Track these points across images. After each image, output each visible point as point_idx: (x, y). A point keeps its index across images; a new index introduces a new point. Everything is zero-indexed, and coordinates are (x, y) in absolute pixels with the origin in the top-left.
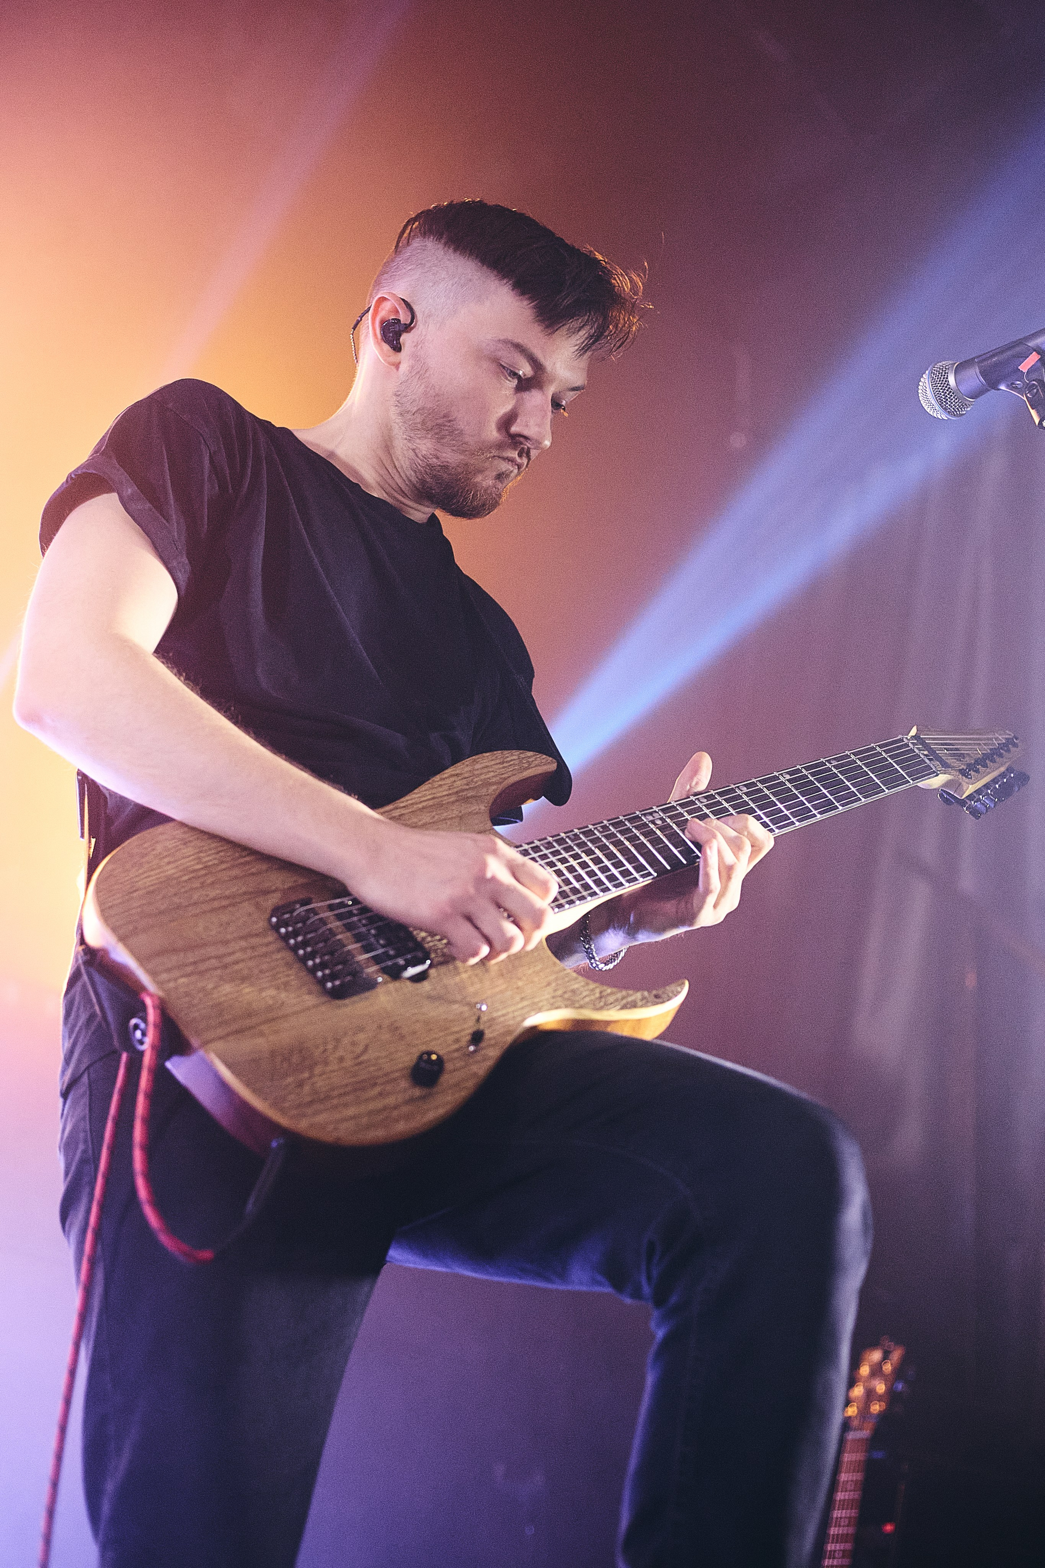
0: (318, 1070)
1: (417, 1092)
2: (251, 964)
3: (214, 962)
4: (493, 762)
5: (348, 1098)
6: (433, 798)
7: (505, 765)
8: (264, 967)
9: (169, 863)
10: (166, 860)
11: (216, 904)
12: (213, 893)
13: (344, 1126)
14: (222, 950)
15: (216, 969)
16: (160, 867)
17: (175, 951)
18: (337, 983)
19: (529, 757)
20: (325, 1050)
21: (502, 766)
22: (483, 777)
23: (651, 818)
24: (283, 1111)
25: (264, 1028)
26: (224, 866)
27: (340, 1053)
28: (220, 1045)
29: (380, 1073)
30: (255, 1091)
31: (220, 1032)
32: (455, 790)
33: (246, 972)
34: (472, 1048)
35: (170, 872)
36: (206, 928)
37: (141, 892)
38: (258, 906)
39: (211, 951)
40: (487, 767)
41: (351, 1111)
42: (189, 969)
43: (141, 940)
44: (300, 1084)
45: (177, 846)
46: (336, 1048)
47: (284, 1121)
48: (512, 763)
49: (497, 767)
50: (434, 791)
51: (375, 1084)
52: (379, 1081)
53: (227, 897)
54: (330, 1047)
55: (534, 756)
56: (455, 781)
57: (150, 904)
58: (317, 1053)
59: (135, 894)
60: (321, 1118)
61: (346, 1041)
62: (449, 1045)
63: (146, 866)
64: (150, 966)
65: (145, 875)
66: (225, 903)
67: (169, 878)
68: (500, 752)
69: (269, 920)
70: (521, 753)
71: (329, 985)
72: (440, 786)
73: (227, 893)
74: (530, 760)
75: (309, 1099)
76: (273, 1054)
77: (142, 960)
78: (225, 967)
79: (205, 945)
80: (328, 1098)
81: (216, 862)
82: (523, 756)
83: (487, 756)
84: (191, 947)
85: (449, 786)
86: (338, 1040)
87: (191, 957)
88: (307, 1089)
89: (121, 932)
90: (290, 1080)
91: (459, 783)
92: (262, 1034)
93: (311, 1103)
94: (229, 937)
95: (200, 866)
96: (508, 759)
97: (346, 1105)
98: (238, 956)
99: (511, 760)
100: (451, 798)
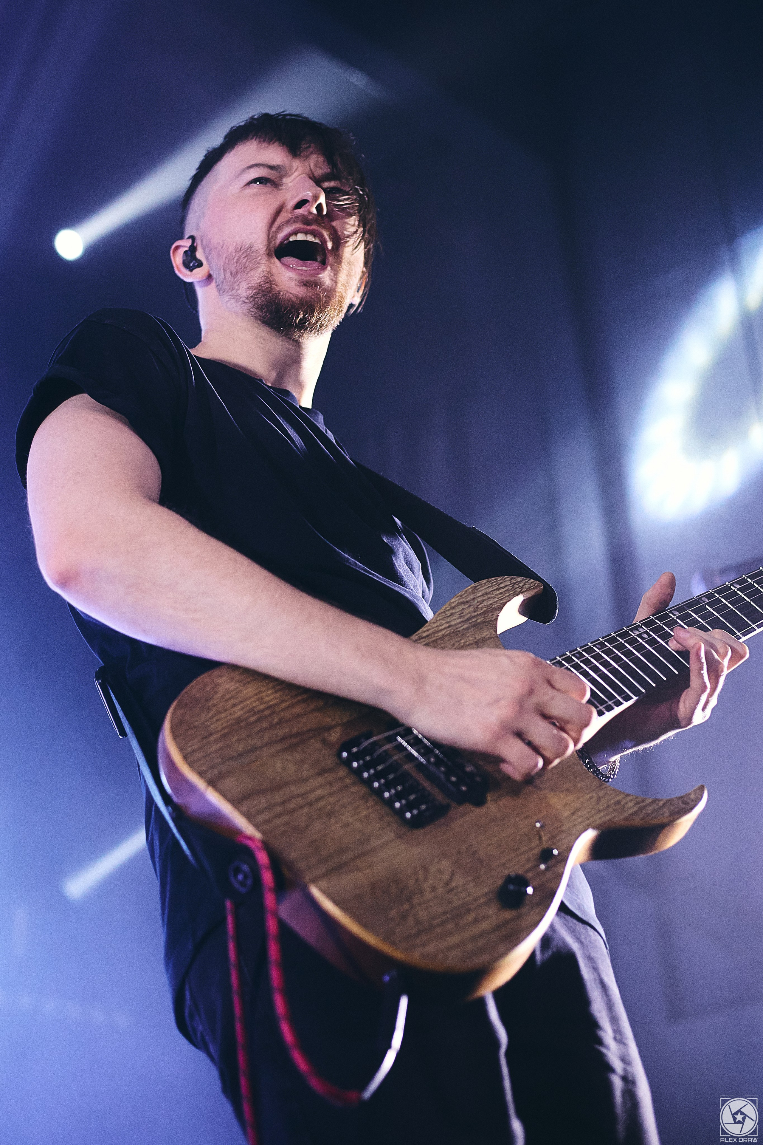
0: (416, 900)
1: (507, 915)
2: (332, 799)
3: (300, 801)
4: (491, 589)
5: (450, 926)
6: (449, 627)
7: (502, 591)
8: (345, 801)
9: (234, 705)
10: (232, 702)
11: (287, 743)
12: (281, 733)
13: (453, 954)
14: (304, 788)
15: (301, 807)
16: (226, 710)
17: (263, 792)
18: (415, 812)
19: (520, 582)
20: (417, 880)
21: (498, 592)
22: (485, 603)
23: (638, 633)
24: (394, 944)
25: (359, 862)
26: (285, 705)
27: (431, 882)
28: (324, 882)
29: (470, 899)
30: (366, 926)
31: (321, 870)
32: (466, 618)
33: (329, 808)
34: (543, 867)
35: (238, 714)
36: (284, 768)
37: (215, 736)
38: (324, 742)
39: (293, 790)
40: (486, 594)
41: (455, 939)
42: (279, 809)
43: (228, 783)
44: (404, 916)
45: (237, 688)
46: (426, 877)
47: (397, 954)
48: (506, 588)
49: (495, 593)
50: (449, 619)
51: (468, 911)
52: (472, 906)
53: (294, 736)
54: (421, 875)
55: (522, 581)
56: (463, 609)
57: (227, 746)
58: (411, 883)
59: (212, 739)
60: (430, 948)
61: (434, 869)
62: (524, 865)
63: (214, 710)
64: (244, 808)
65: (216, 718)
66: (294, 740)
67: (239, 720)
68: (494, 578)
69: (339, 755)
70: (511, 579)
71: (408, 815)
72: (452, 614)
73: (295, 731)
74: (521, 584)
75: (413, 932)
76: (373, 886)
77: (236, 802)
78: (310, 804)
79: (286, 784)
80: (431, 927)
81: (276, 701)
82: (515, 581)
83: (485, 583)
84: (276, 787)
85: (460, 614)
86: (426, 869)
87: (278, 797)
88: (411, 920)
89: (209, 775)
90: (394, 912)
91: (467, 611)
92: (358, 869)
93: (417, 934)
94: (306, 774)
95: (262, 707)
96: (502, 585)
97: (449, 934)
98: (319, 792)
99: (506, 586)
100: (464, 625)
